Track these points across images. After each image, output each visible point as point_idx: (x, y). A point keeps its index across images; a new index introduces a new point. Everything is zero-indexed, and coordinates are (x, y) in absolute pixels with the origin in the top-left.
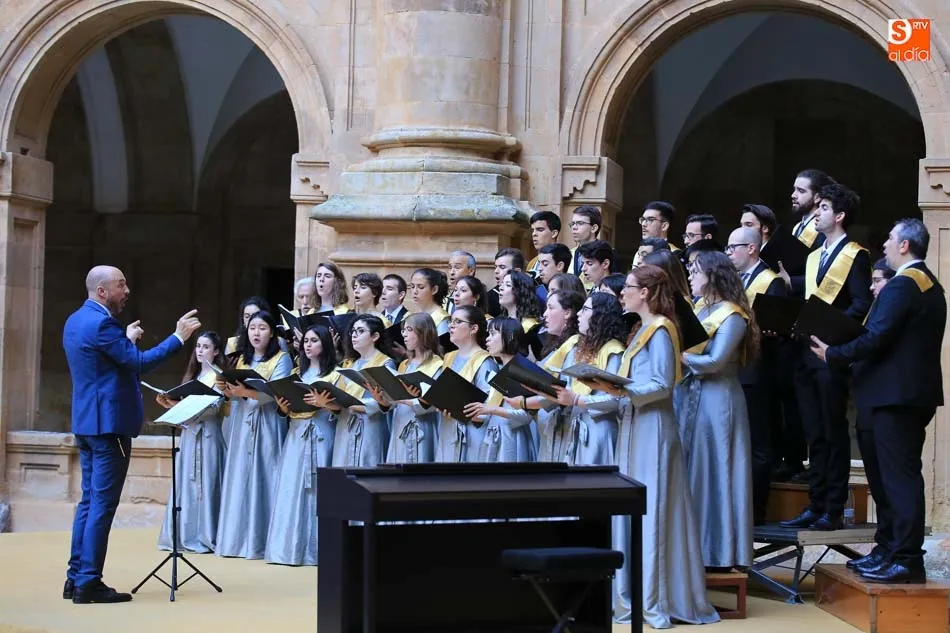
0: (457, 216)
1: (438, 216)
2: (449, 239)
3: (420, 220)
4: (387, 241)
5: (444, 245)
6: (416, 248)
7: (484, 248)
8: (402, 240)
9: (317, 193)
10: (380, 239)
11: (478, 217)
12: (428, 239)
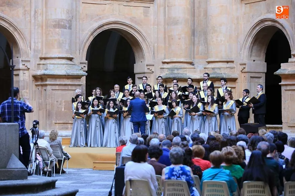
0: (76, 75)
1: (72, 75)
2: (71, 79)
3: (68, 75)
4: (58, 80)
5: (70, 81)
6: (64, 81)
7: (78, 81)
8: (61, 79)
9: (26, 67)
10: (56, 79)
11: (80, 75)
12: (66, 79)
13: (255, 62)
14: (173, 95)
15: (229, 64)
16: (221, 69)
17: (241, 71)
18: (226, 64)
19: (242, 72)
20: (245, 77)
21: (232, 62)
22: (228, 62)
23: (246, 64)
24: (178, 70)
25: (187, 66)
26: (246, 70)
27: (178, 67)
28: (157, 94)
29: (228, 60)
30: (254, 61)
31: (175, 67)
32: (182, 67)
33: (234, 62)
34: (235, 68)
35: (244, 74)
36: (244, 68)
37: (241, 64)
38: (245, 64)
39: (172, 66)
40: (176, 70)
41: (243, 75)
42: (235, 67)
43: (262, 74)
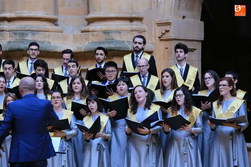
13: (186, 19)
14: (76, 85)
15: (135, 23)
16: (122, 33)
17: (159, 37)
18: (128, 23)
19: (161, 40)
20: (166, 50)
21: (140, 19)
22: (131, 20)
23: (172, 24)
24: (33, 34)
25: (50, 27)
26: (171, 35)
27: (34, 29)
28: (39, 82)
29: (134, 16)
30: (184, 17)
31: (27, 29)
32: (42, 29)
33: (144, 20)
34: (145, 31)
35: (167, 43)
36: (167, 31)
37: (159, 24)
38: (169, 24)
39: (20, 25)
40: (30, 34)
41: (163, 45)
42: (147, 29)
43: (196, 43)
